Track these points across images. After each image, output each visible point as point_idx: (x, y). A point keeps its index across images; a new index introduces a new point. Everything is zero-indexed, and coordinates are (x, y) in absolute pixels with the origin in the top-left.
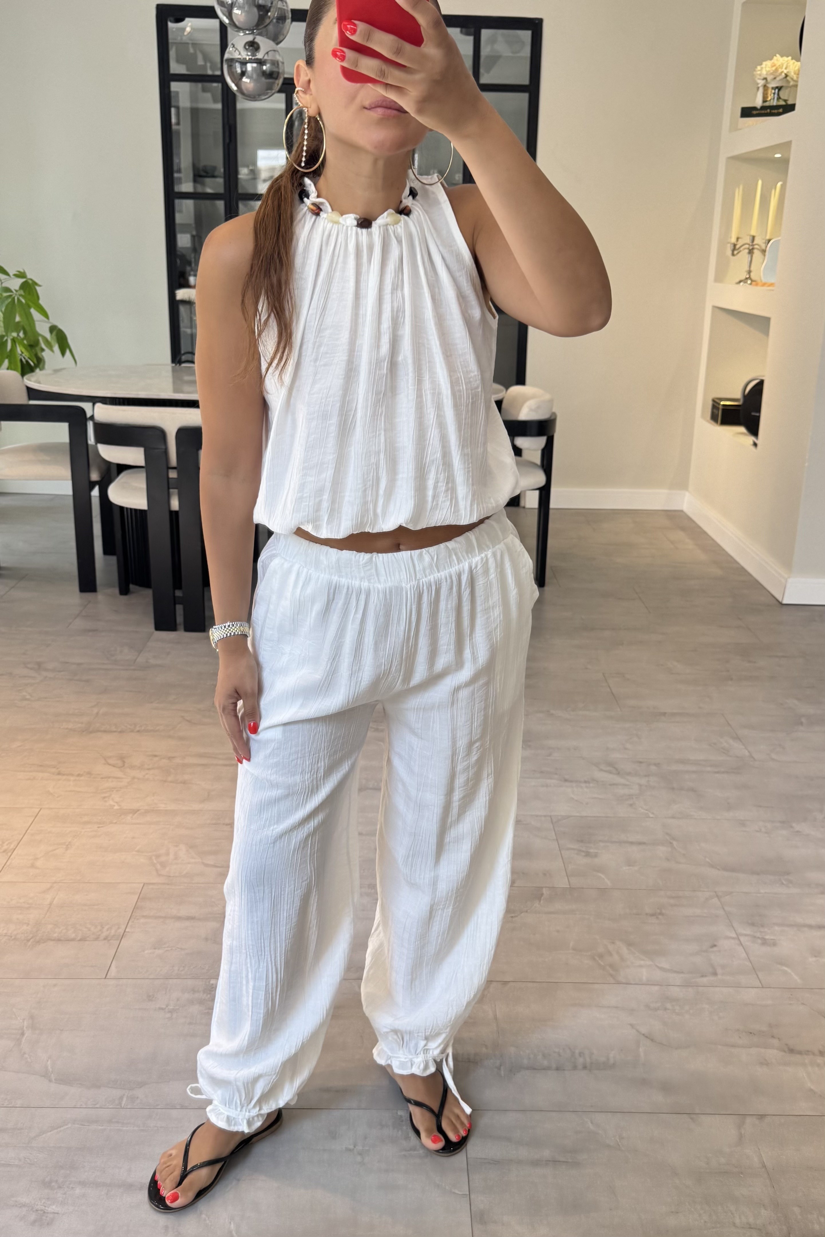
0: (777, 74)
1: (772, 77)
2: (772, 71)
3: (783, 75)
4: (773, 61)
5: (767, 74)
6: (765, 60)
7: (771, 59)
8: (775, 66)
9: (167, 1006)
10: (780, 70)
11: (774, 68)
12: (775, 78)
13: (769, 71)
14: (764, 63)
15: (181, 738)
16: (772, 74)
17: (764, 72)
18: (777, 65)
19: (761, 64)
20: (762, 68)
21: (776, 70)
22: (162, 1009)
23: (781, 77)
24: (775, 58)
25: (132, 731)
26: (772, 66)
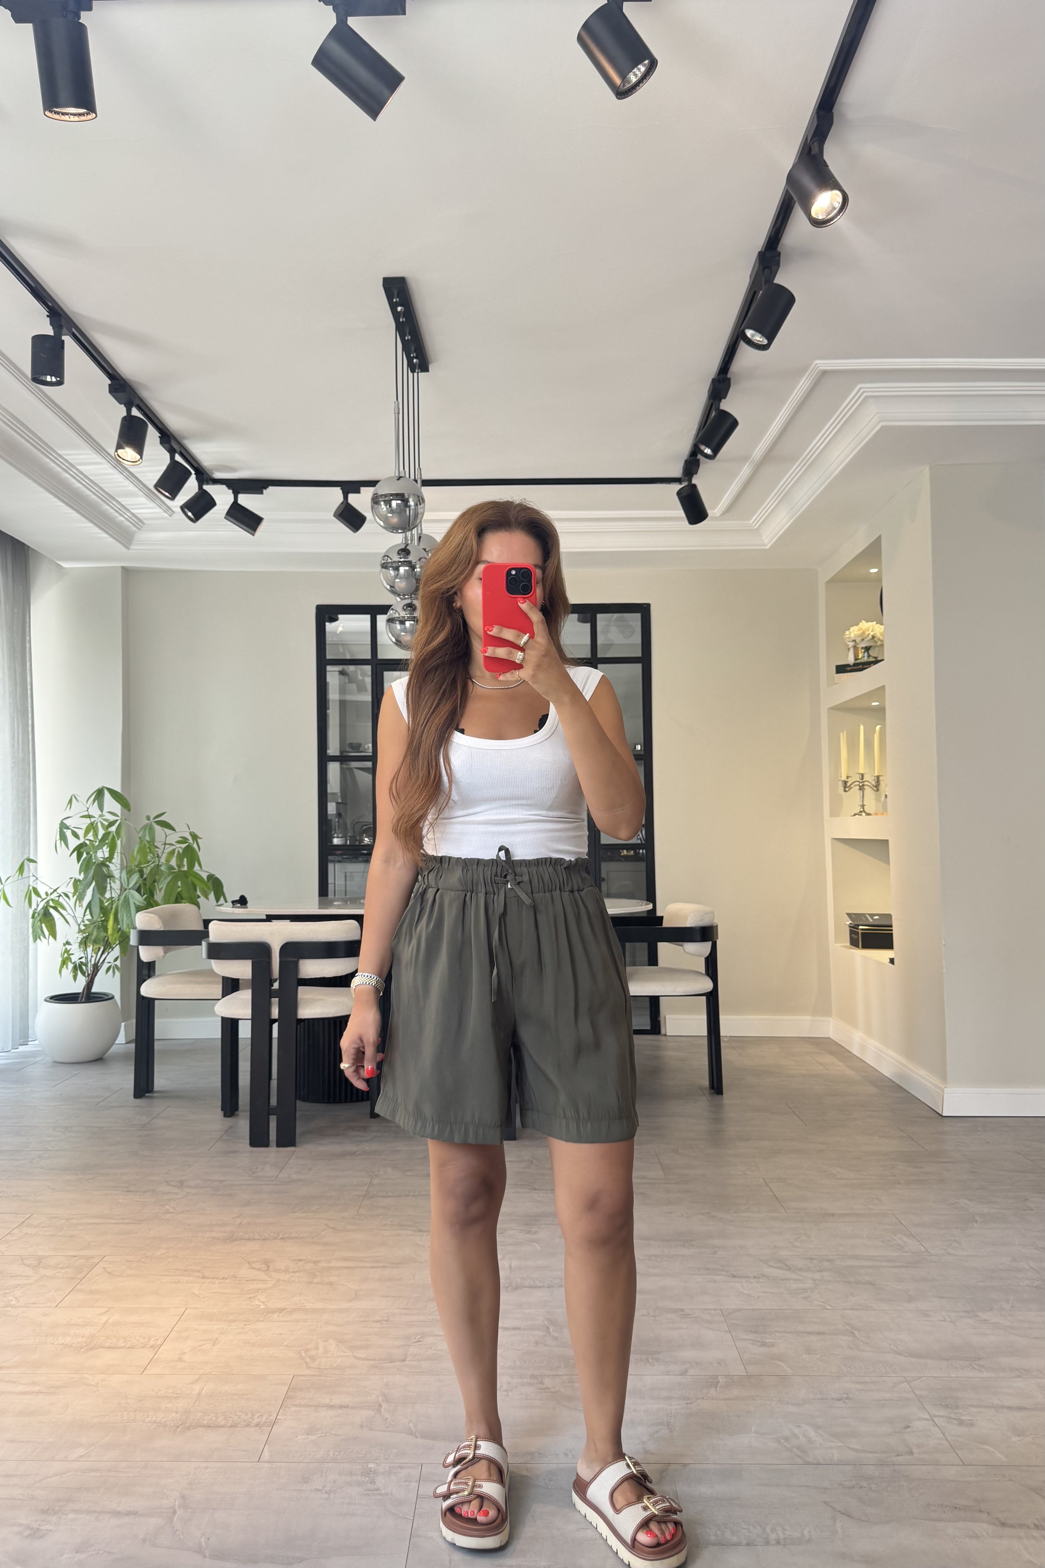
0: (865, 636)
1: (860, 638)
2: (859, 634)
3: (870, 636)
4: (859, 626)
5: (855, 637)
6: (852, 626)
7: (857, 624)
8: (861, 629)
9: (323, 1488)
10: (867, 633)
11: (861, 632)
12: (863, 640)
13: (856, 634)
14: (852, 629)
15: (325, 1244)
16: (859, 636)
17: (852, 635)
18: (864, 629)
19: (849, 629)
20: (850, 632)
21: (863, 633)
22: (319, 1490)
23: (868, 638)
24: (861, 623)
25: (276, 1238)
26: (859, 630)
